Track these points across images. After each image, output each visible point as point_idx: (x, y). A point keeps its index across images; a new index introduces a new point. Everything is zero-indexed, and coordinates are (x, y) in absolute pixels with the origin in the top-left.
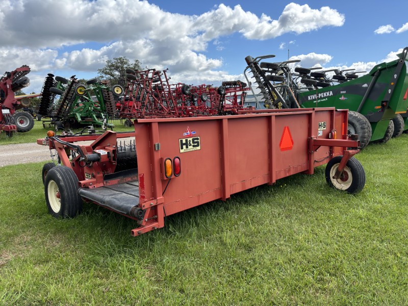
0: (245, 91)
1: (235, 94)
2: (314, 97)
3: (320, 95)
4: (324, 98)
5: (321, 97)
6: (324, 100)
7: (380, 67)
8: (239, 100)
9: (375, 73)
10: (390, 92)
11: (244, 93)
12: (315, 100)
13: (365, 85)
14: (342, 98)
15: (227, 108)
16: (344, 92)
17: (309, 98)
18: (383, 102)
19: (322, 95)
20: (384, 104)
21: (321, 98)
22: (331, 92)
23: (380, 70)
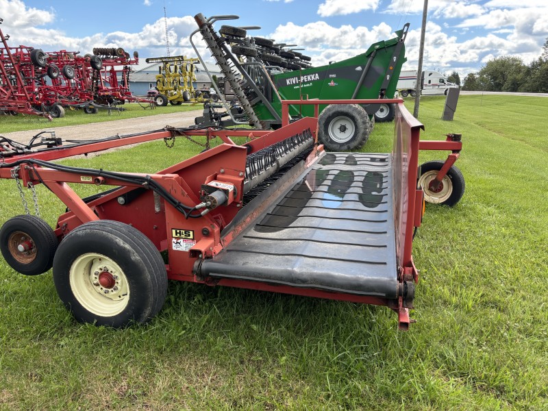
0: (128, 66)
1: (113, 69)
2: (294, 80)
3: (302, 78)
4: (308, 82)
5: (304, 80)
6: (308, 85)
7: (377, 47)
8: (119, 78)
9: (371, 53)
10: (388, 78)
11: (126, 68)
12: (296, 84)
13: (359, 68)
14: (332, 84)
15: (105, 91)
16: (334, 76)
17: (288, 83)
18: (382, 90)
19: (305, 79)
20: (383, 92)
21: (304, 83)
22: (317, 75)
23: (378, 50)
